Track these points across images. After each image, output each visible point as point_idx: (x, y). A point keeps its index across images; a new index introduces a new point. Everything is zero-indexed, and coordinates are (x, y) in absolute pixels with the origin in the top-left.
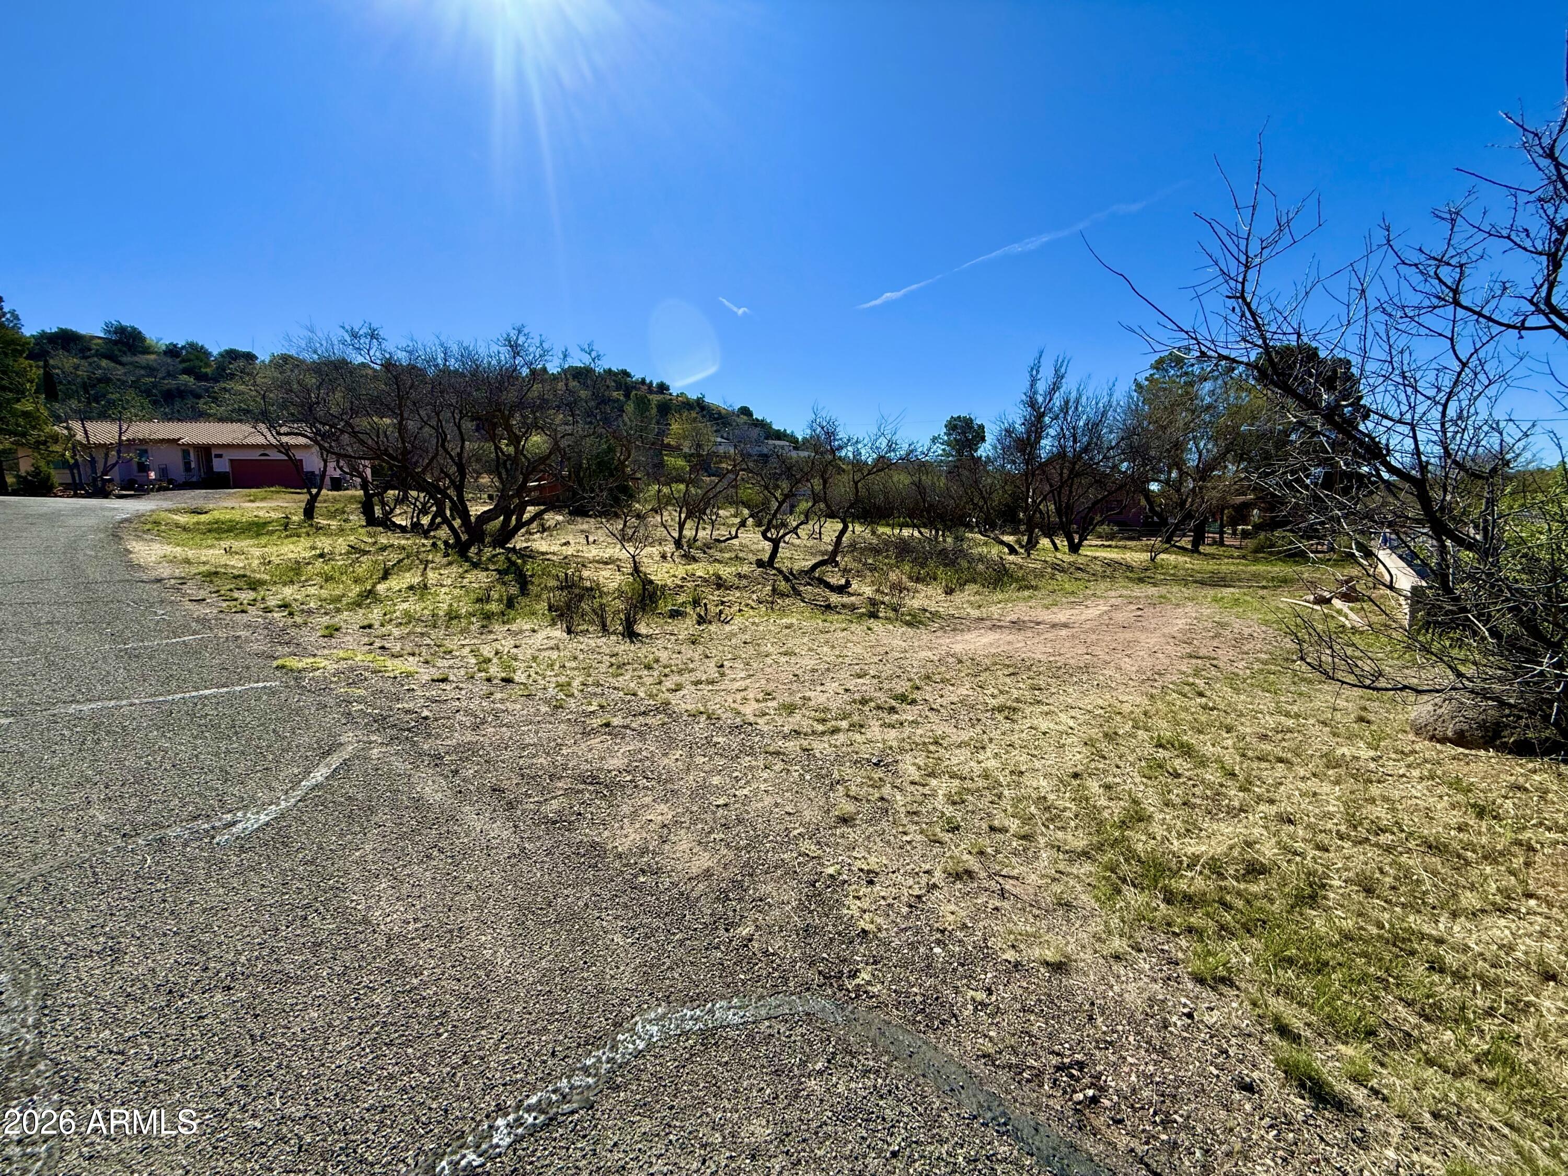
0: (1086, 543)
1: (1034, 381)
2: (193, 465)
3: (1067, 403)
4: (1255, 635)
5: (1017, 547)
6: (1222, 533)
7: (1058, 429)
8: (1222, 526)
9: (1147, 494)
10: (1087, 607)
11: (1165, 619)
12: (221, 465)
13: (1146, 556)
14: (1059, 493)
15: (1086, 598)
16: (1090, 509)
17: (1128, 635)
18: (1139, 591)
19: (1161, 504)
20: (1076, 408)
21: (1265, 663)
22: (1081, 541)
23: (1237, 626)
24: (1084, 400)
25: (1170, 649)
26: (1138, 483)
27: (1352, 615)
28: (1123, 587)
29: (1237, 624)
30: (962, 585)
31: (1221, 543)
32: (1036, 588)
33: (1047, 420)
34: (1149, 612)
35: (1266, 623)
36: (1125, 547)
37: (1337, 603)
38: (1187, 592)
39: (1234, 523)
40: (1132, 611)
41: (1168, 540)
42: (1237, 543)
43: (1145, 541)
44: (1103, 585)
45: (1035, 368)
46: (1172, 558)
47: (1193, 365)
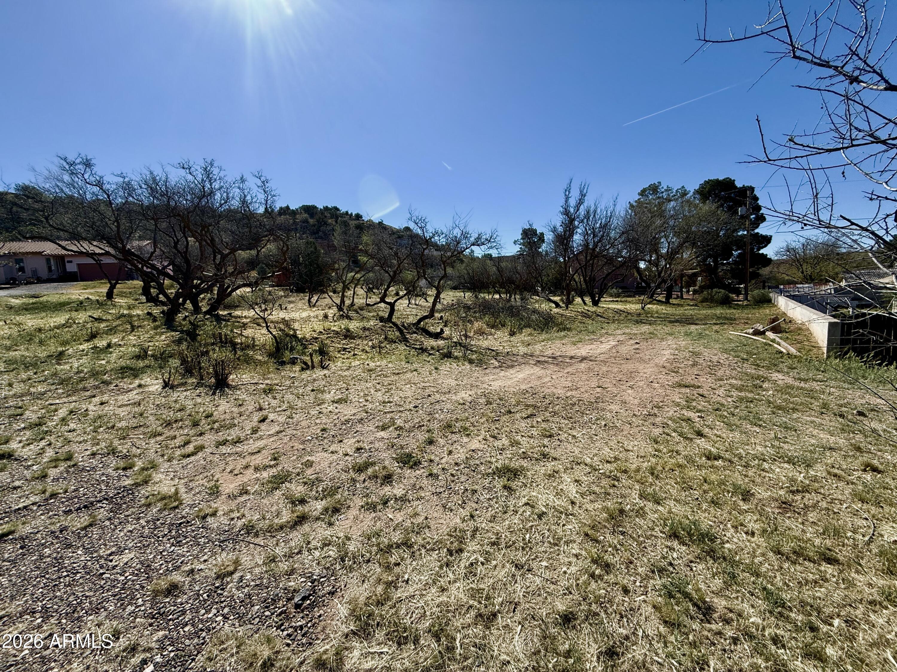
0: (602, 299)
1: (567, 198)
2: (53, 268)
3: (588, 212)
4: (722, 361)
5: (561, 304)
6: (681, 291)
7: (584, 229)
8: (682, 288)
9: (638, 269)
10: (601, 342)
11: (655, 351)
12: (71, 268)
13: (639, 306)
14: (585, 269)
15: (602, 336)
16: (604, 278)
17: (630, 366)
18: (635, 330)
19: (646, 275)
20: (594, 216)
21: (740, 389)
22: (599, 299)
23: (706, 354)
24: (599, 211)
25: (662, 378)
26: (633, 262)
27: (783, 343)
28: (626, 327)
29: (706, 353)
30: (521, 329)
31: (682, 298)
32: (569, 329)
33: (576, 223)
34: (643, 345)
35: (725, 351)
36: (626, 301)
37: (770, 335)
38: (667, 329)
39: (688, 286)
40: (632, 345)
41: (652, 297)
42: (691, 297)
43: (637, 297)
44: (613, 326)
45: (568, 190)
46: (654, 307)
47: (662, 192)
